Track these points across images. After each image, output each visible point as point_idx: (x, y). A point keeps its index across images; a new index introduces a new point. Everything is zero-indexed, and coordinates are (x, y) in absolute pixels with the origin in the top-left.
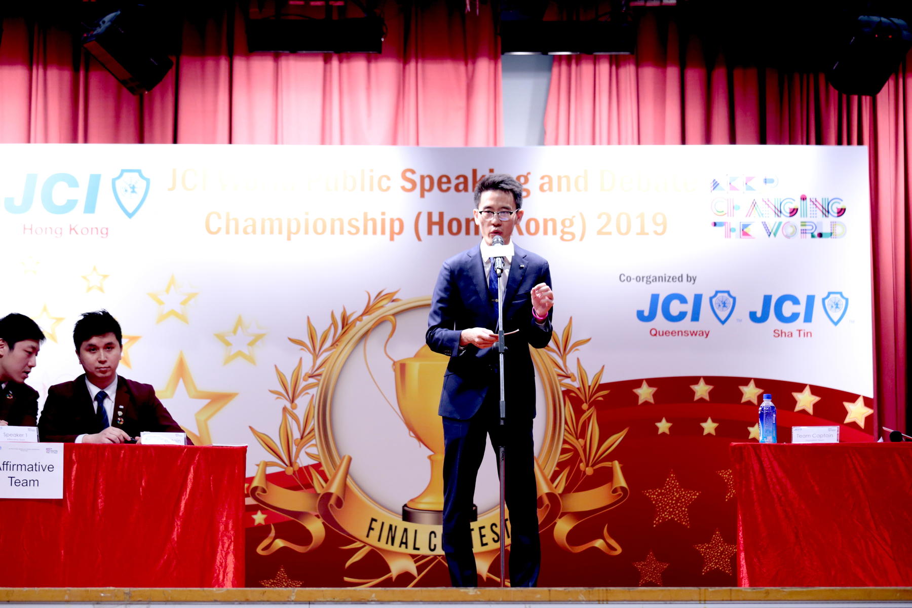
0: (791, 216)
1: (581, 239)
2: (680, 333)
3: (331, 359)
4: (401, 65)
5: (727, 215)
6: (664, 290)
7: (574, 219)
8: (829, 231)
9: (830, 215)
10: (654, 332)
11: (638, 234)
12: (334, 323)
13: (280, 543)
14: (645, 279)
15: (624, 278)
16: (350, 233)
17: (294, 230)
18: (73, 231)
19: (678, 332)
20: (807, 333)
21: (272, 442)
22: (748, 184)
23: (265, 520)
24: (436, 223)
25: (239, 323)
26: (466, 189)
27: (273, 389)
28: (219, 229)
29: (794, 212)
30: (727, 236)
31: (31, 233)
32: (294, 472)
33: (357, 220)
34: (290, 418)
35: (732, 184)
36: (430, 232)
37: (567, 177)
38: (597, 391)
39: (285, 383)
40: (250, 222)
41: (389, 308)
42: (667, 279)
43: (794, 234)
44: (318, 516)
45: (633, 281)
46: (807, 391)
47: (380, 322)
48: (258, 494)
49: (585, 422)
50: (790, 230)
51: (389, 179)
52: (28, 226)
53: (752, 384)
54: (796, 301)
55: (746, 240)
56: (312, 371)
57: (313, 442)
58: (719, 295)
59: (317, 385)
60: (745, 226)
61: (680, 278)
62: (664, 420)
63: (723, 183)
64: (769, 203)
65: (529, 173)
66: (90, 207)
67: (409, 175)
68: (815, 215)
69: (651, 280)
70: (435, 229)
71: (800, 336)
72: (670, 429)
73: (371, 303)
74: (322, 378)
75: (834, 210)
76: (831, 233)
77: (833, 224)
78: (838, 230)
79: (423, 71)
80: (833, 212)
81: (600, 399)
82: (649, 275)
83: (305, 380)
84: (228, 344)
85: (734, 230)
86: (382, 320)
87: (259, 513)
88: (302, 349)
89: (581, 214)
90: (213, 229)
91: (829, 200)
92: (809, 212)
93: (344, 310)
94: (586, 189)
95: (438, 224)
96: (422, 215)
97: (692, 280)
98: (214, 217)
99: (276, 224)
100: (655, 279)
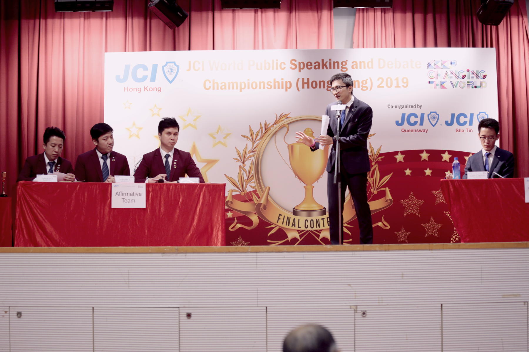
0: (463, 79)
1: (371, 90)
3: (260, 144)
4: (289, 13)
5: (434, 78)
6: (407, 111)
7: (367, 81)
8: (479, 85)
9: (480, 78)
10: (403, 130)
11: (395, 87)
12: (261, 128)
13: (239, 226)
14: (399, 107)
15: (390, 107)
16: (267, 88)
17: (243, 87)
18: (146, 90)
19: (414, 130)
20: (471, 130)
21: (235, 181)
22: (444, 64)
23: (232, 215)
24: (306, 83)
25: (219, 129)
26: (319, 68)
28: (210, 87)
29: (464, 77)
30: (435, 87)
31: (128, 91)
32: (245, 194)
33: (271, 82)
34: (242, 170)
35: (437, 64)
36: (303, 87)
37: (364, 62)
38: (378, 157)
39: (240, 155)
40: (223, 84)
41: (286, 121)
42: (409, 106)
43: (464, 87)
44: (255, 214)
45: (394, 108)
47: (282, 127)
48: (229, 204)
49: (373, 170)
50: (462, 85)
51: (284, 64)
52: (126, 88)
53: (447, 153)
54: (465, 116)
55: (443, 89)
56: (252, 149)
57: (253, 181)
58: (432, 114)
59: (254, 155)
60: (443, 83)
61: (415, 107)
62: (408, 169)
63: (433, 65)
64: (453, 73)
65: (347, 61)
66: (153, 79)
67: (293, 62)
68: (473, 78)
69: (402, 107)
70: (306, 86)
71: (467, 131)
72: (411, 173)
73: (278, 119)
74: (256, 153)
75: (481, 75)
76: (481, 86)
77: (481, 82)
78: (484, 85)
79: (299, 15)
80: (481, 76)
81: (380, 160)
82: (401, 105)
83: (249, 153)
84: (214, 138)
85: (438, 85)
87: (230, 212)
88: (247, 140)
89: (370, 79)
90: (207, 87)
91: (479, 71)
92: (470, 77)
93: (266, 121)
94: (372, 68)
95: (307, 83)
96: (300, 80)
97: (420, 108)
98: (207, 82)
99: (235, 85)
100: (404, 107)
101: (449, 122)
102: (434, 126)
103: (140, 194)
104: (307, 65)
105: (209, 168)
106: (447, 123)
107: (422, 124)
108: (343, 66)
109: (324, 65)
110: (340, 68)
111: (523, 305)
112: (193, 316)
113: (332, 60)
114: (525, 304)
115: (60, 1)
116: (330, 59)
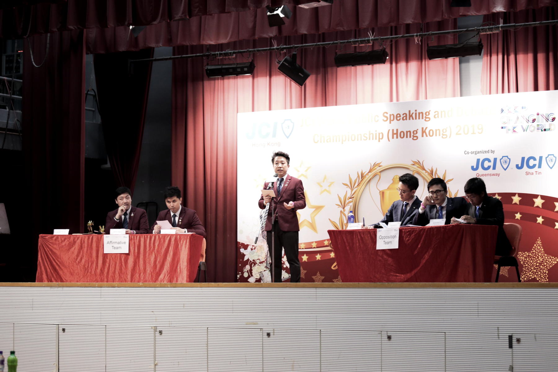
1: (450, 137)
2: (488, 175)
3: (358, 190)
6: (482, 157)
7: (447, 129)
11: (472, 134)
12: (358, 176)
14: (474, 153)
15: (466, 153)
16: (364, 139)
17: (344, 140)
18: (269, 145)
20: (539, 173)
21: (336, 225)
22: (516, 110)
23: (334, 256)
24: (395, 134)
25: (325, 178)
26: (406, 119)
27: (337, 204)
28: (318, 141)
29: (534, 121)
31: (255, 146)
33: (366, 134)
34: (343, 215)
35: (509, 110)
36: (393, 138)
37: (444, 112)
39: (341, 201)
40: (329, 138)
41: (378, 169)
42: (483, 152)
43: (534, 130)
45: (470, 154)
46: (539, 197)
47: (375, 176)
50: (532, 128)
51: (378, 117)
52: (254, 144)
53: (517, 195)
54: (534, 159)
55: (515, 134)
56: (351, 196)
58: (504, 158)
59: (352, 201)
61: (488, 152)
63: (505, 110)
65: (430, 111)
66: (274, 135)
67: (385, 115)
70: (395, 136)
71: (536, 174)
73: (372, 168)
74: (354, 199)
77: (550, 125)
82: (476, 151)
83: (348, 200)
84: (321, 186)
86: (375, 175)
87: (332, 253)
88: (347, 187)
89: (450, 127)
90: (316, 141)
93: (362, 171)
96: (390, 131)
97: (493, 152)
98: (316, 136)
99: (338, 138)
100: (478, 153)
101: (520, 166)
102: (505, 170)
103: (125, 243)
104: (397, 117)
105: (317, 214)
106: (517, 166)
107: (494, 168)
108: (427, 116)
109: (411, 116)
110: (424, 118)
111: (260, 331)
112: (66, 330)
113: (417, 111)
114: (261, 331)
115: (209, 67)
116: (416, 111)
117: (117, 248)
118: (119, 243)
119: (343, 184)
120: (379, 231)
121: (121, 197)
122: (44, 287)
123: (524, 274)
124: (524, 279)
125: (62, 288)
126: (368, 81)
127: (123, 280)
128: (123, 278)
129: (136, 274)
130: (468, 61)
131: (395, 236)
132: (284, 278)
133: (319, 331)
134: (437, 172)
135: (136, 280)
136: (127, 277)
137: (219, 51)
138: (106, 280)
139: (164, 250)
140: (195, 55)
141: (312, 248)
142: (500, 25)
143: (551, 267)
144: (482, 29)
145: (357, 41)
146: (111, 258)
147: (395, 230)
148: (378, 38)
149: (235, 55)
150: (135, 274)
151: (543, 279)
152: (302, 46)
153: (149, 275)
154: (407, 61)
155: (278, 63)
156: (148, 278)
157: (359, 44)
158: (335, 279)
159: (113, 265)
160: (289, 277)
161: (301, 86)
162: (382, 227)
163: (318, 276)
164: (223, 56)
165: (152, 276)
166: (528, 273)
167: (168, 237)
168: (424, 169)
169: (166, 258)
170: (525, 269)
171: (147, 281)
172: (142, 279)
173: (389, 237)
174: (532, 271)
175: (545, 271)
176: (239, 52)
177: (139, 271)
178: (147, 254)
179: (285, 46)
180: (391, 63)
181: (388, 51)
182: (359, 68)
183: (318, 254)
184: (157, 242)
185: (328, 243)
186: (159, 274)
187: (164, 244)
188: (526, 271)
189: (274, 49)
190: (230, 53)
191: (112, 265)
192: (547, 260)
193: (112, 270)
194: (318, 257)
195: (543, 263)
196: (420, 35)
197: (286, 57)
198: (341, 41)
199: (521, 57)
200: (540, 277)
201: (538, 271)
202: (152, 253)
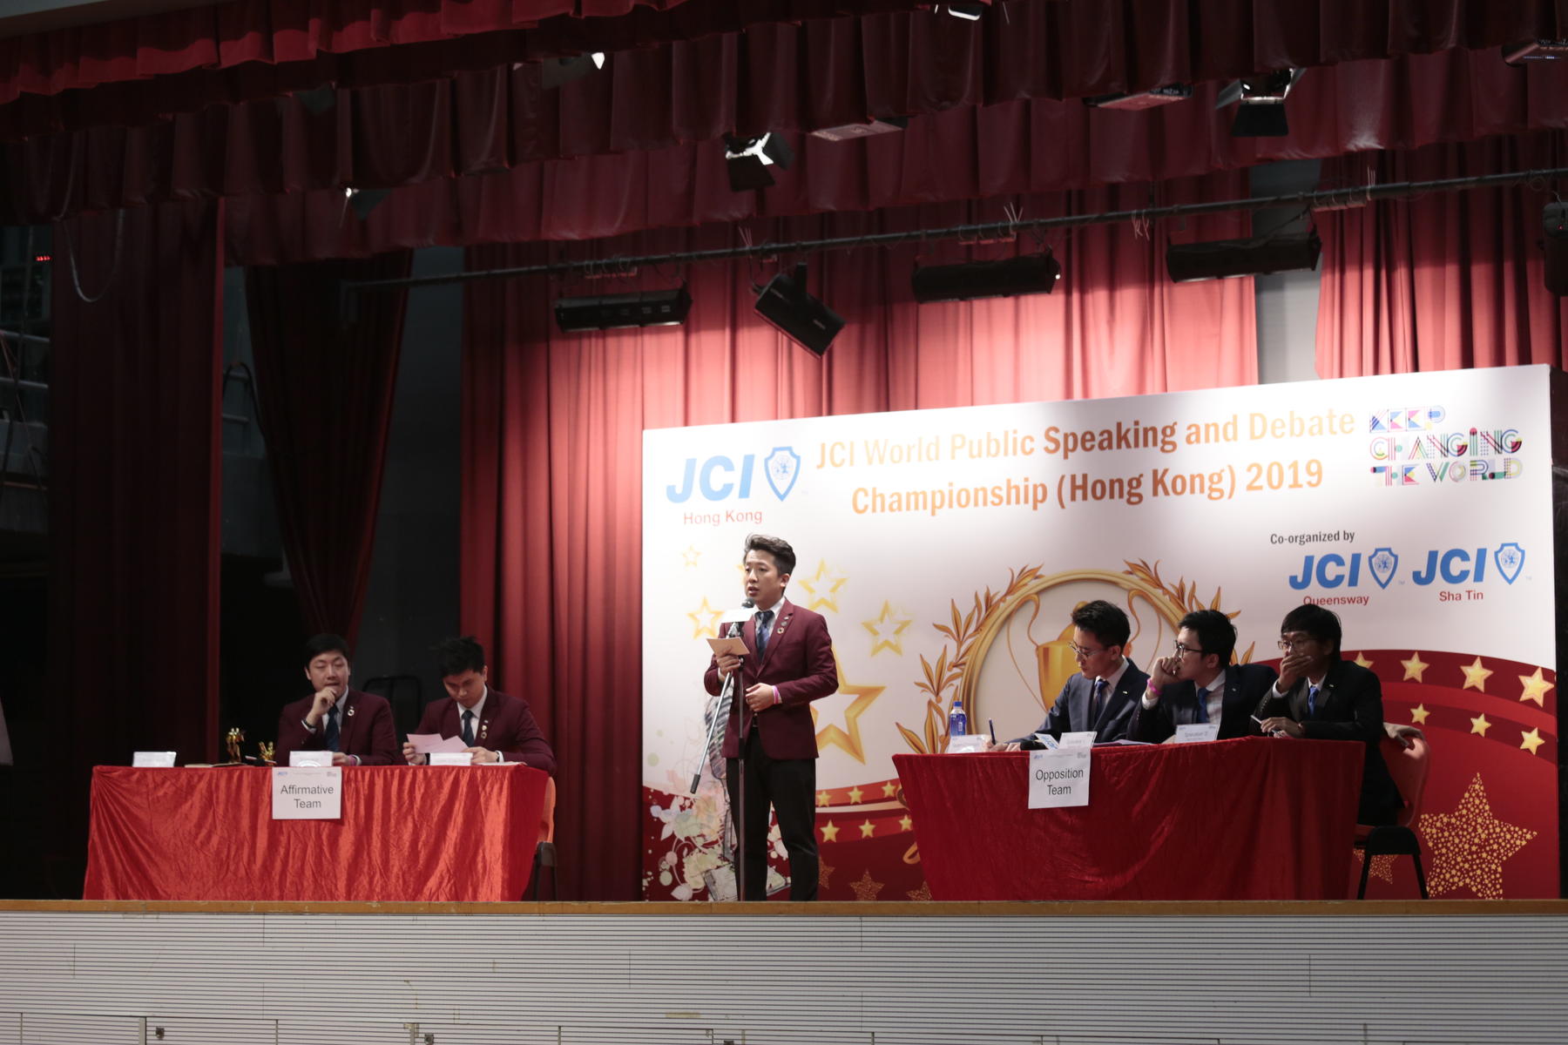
0: (1459, 455)
1: (1230, 497)
2: (1337, 601)
3: (975, 646)
5: (1387, 458)
6: (1318, 550)
7: (1223, 474)
8: (1502, 470)
9: (1503, 452)
11: (1291, 487)
12: (978, 605)
14: (1298, 539)
15: (1276, 539)
16: (993, 503)
17: (938, 503)
18: (729, 518)
19: (1335, 599)
20: (1478, 594)
21: (916, 739)
22: (1412, 419)
23: (912, 825)
24: (1079, 487)
25: (886, 609)
26: (1110, 446)
27: (917, 681)
28: (866, 507)
29: (1462, 450)
31: (691, 523)
33: (1000, 489)
34: (935, 713)
35: (1394, 420)
36: (1073, 498)
37: (1215, 425)
39: (931, 675)
40: (896, 498)
41: (1033, 585)
43: (1462, 476)
45: (1286, 542)
46: (1478, 663)
47: (1023, 603)
50: (1458, 472)
51: (1032, 439)
52: (688, 516)
53: (1416, 658)
54: (1464, 556)
55: (1409, 487)
56: (956, 660)
58: (1379, 553)
59: (961, 675)
60: (1408, 470)
61: (1336, 537)
63: (1384, 422)
64: (1434, 441)
65: (1175, 424)
67: (1052, 434)
68: (1486, 453)
69: (1305, 540)
70: (1079, 493)
71: (1469, 598)
73: (1014, 582)
74: (966, 667)
75: (1508, 444)
76: (1505, 472)
77: (1507, 462)
78: (1513, 468)
80: (1508, 447)
82: (1302, 534)
83: (949, 670)
84: (875, 633)
85: (1396, 475)
86: (1024, 600)
87: (906, 817)
88: (946, 636)
89: (1230, 467)
90: (861, 507)
91: (1503, 433)
92: (1479, 449)
93: (988, 590)
94: (1235, 438)
95: (1082, 488)
96: (1065, 479)
97: (1350, 539)
98: (861, 495)
99: (921, 498)
100: (1310, 539)
101: (1423, 575)
102: (1383, 586)
103: (330, 790)
104: (1084, 440)
105: (864, 708)
106: (1417, 577)
107: (1353, 581)
108: (1167, 439)
109: (1122, 438)
110: (1160, 444)
111: (705, 1037)
112: (166, 1033)
113: (1140, 423)
114: (707, 1035)
115: (565, 304)
116: (1137, 423)
117: (310, 805)
118: (315, 791)
119: (936, 626)
120: (1036, 757)
121: (322, 661)
122: (106, 912)
123: (1435, 877)
124: (1437, 890)
125: (155, 916)
126: (1004, 339)
127: (326, 892)
128: (325, 888)
129: (362, 877)
130: (1279, 286)
131: (1079, 773)
132: (771, 886)
133: (870, 1035)
134: (1197, 594)
135: (360, 895)
136: (336, 886)
137: (591, 258)
138: (277, 893)
139: (438, 812)
140: (525, 269)
141: (848, 804)
142: (1369, 187)
143: (1510, 855)
144: (1318, 198)
145: (975, 231)
146: (292, 833)
147: (1080, 755)
148: (1031, 222)
149: (636, 269)
150: (358, 875)
151: (1490, 889)
152: (822, 245)
153: (398, 881)
154: (1112, 287)
155: (755, 291)
156: (396, 887)
157: (979, 238)
158: (915, 890)
159: (297, 853)
160: (786, 884)
161: (819, 357)
162: (1044, 747)
163: (867, 883)
164: (603, 272)
165: (404, 882)
166: (1447, 871)
167: (449, 774)
168: (1159, 585)
169: (445, 834)
170: (1438, 862)
171: (392, 898)
172: (378, 890)
173: (1062, 775)
174: (1458, 867)
175: (1493, 867)
176: (647, 262)
177: (369, 868)
178: (393, 822)
179: (774, 245)
180: (1068, 293)
181: (1059, 257)
182: (979, 305)
183: (867, 823)
184: (419, 790)
185: (895, 791)
186: (424, 877)
187: (440, 793)
188: (1442, 868)
189: (743, 253)
190: (624, 264)
191: (294, 853)
192: (1500, 837)
193: (296, 866)
194: (867, 829)
195: (1490, 845)
196: (1147, 215)
197: (778, 276)
198: (930, 231)
199: (1425, 275)
200: (1481, 883)
201: (1475, 867)
202: (406, 818)
